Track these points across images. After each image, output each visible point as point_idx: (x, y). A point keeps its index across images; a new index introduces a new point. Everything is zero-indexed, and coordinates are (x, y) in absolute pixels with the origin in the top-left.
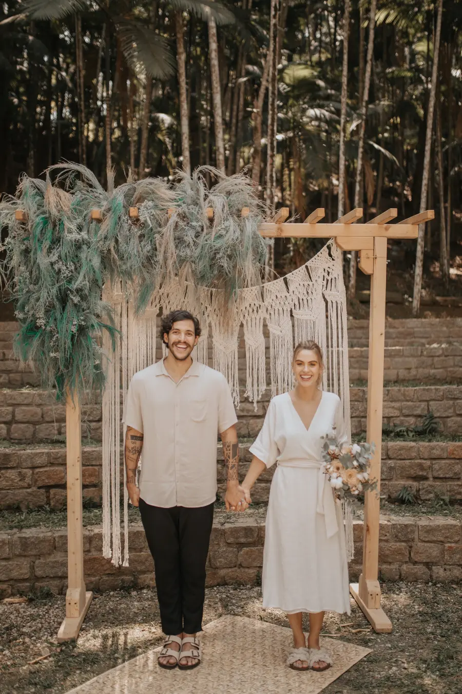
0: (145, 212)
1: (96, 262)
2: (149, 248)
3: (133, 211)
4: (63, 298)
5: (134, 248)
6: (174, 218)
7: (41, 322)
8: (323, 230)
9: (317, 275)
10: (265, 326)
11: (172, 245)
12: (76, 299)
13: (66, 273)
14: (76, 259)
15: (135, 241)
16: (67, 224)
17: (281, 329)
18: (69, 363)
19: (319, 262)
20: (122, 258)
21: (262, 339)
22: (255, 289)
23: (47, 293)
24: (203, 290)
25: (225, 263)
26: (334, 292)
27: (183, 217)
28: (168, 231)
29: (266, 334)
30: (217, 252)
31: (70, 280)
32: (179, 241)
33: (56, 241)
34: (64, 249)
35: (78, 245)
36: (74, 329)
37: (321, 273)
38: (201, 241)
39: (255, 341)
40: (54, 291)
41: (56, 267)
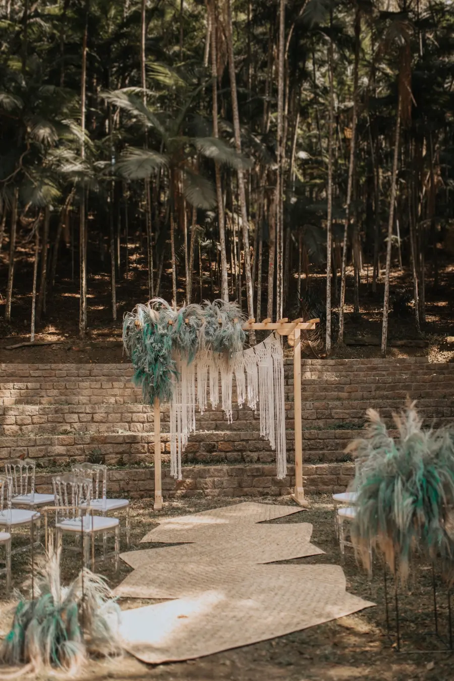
0: (192, 320)
1: (170, 343)
2: (194, 336)
3: (187, 321)
4: (156, 360)
5: (188, 337)
6: (205, 323)
7: (147, 370)
8: (271, 326)
9: (269, 346)
10: (245, 369)
11: (204, 335)
12: (162, 360)
13: (157, 348)
14: (162, 342)
15: (187, 334)
16: (159, 326)
17: (252, 371)
18: (158, 387)
19: (268, 340)
20: (182, 341)
21: (244, 375)
22: (241, 352)
23: (150, 357)
24: (217, 354)
25: (227, 343)
26: (276, 354)
27: (209, 323)
28: (202, 329)
29: (245, 372)
30: (223, 337)
31: (159, 351)
32: (207, 333)
33: (153, 333)
34: (157, 337)
35: (162, 336)
36: (161, 373)
37: (270, 345)
38: (217, 333)
39: (240, 376)
40: (153, 356)
41: (153, 345)
